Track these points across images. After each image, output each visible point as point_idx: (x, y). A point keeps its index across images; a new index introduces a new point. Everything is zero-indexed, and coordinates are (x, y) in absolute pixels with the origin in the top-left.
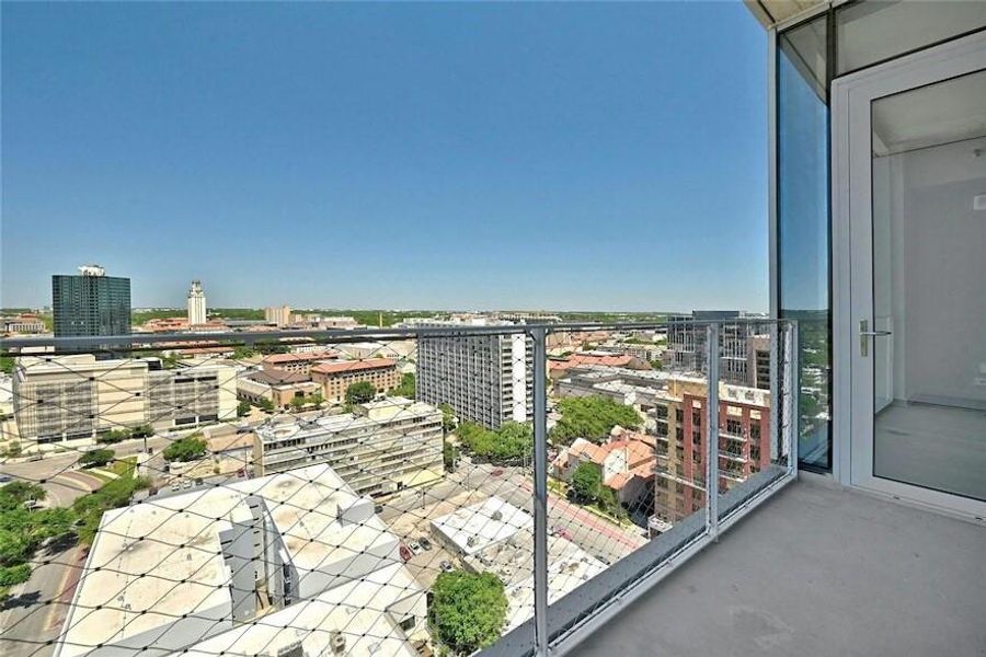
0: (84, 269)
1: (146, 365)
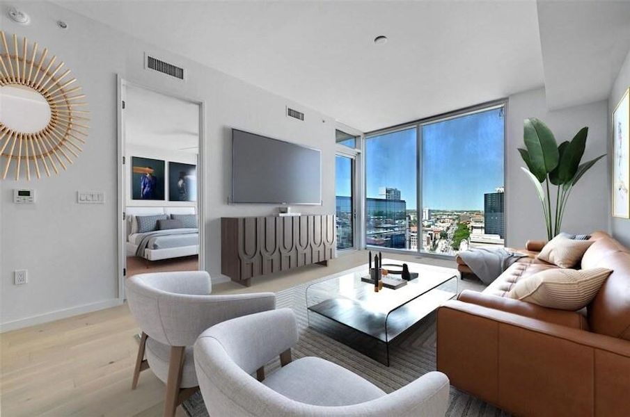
0: (497, 189)
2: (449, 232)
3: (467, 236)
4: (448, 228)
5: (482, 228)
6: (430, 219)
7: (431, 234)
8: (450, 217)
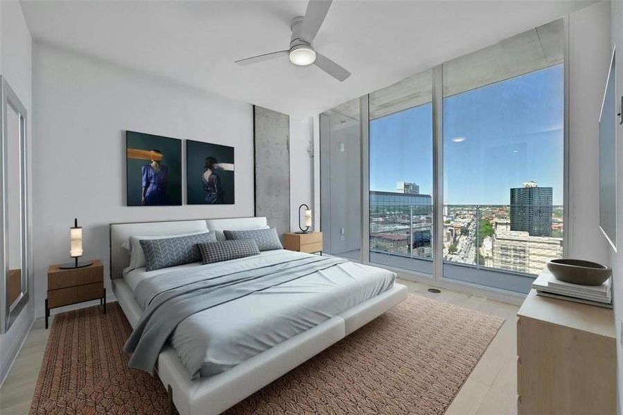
0: (526, 184)
1: (559, 242)
2: (470, 228)
3: (491, 233)
4: (469, 224)
5: (507, 224)
6: (449, 214)
7: (451, 230)
8: (470, 213)
